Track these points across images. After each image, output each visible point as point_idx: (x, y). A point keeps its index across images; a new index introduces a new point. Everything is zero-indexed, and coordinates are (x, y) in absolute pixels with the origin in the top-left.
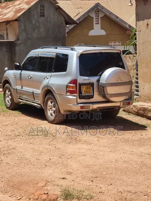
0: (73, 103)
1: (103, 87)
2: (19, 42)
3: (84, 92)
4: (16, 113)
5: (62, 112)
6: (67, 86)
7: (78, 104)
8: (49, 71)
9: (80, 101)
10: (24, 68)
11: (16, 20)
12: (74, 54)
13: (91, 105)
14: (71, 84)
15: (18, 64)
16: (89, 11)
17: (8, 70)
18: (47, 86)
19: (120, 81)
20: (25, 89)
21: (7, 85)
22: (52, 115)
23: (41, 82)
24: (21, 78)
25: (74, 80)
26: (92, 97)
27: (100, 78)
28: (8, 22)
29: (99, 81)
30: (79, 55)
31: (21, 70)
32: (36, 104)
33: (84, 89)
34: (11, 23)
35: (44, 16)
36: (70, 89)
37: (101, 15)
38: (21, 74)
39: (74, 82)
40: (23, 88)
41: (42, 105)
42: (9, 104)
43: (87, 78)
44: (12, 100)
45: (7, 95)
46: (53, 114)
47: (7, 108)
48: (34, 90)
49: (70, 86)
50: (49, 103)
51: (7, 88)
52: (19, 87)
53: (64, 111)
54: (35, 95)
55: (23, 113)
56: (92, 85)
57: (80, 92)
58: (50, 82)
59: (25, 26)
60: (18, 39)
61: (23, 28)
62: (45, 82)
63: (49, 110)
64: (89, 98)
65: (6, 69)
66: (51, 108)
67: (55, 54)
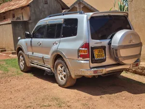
0: (86, 68)
1: (116, 50)
2: (30, 21)
3: (96, 56)
4: (29, 75)
5: (73, 76)
6: (79, 51)
7: (91, 68)
8: (58, 36)
9: (93, 65)
10: (34, 36)
11: (28, 6)
12: (83, 17)
13: (104, 69)
14: (82, 48)
15: (28, 33)
16: (75, 4)
17: (21, 39)
18: (56, 51)
19: (132, 43)
20: (36, 54)
21: (20, 52)
22: (62, 79)
23: (50, 48)
24: (31, 45)
25: (86, 44)
26: (104, 60)
27: (111, 41)
28: (22, 8)
29: (111, 43)
30: (89, 18)
31: (32, 38)
32: (46, 68)
33: (96, 52)
34: (25, 9)
35: (47, 3)
36: (82, 54)
37: (82, 6)
38: (31, 42)
39: (86, 45)
40: (34, 53)
41: (52, 69)
42: (22, 67)
43: (98, 41)
44: (25, 64)
45: (21, 60)
46: (64, 78)
47: (22, 71)
48: (44, 55)
49: (82, 50)
50: (59, 67)
51: (21, 54)
52: (30, 53)
53: (76, 76)
54: (44, 59)
55: (34, 76)
56: (104, 48)
57: (93, 56)
58: (59, 47)
59: (34, 10)
60: (30, 20)
61: (33, 11)
62: (54, 47)
63: (60, 74)
64: (102, 62)
65: (19, 38)
66: (61, 73)
67: (63, 20)
